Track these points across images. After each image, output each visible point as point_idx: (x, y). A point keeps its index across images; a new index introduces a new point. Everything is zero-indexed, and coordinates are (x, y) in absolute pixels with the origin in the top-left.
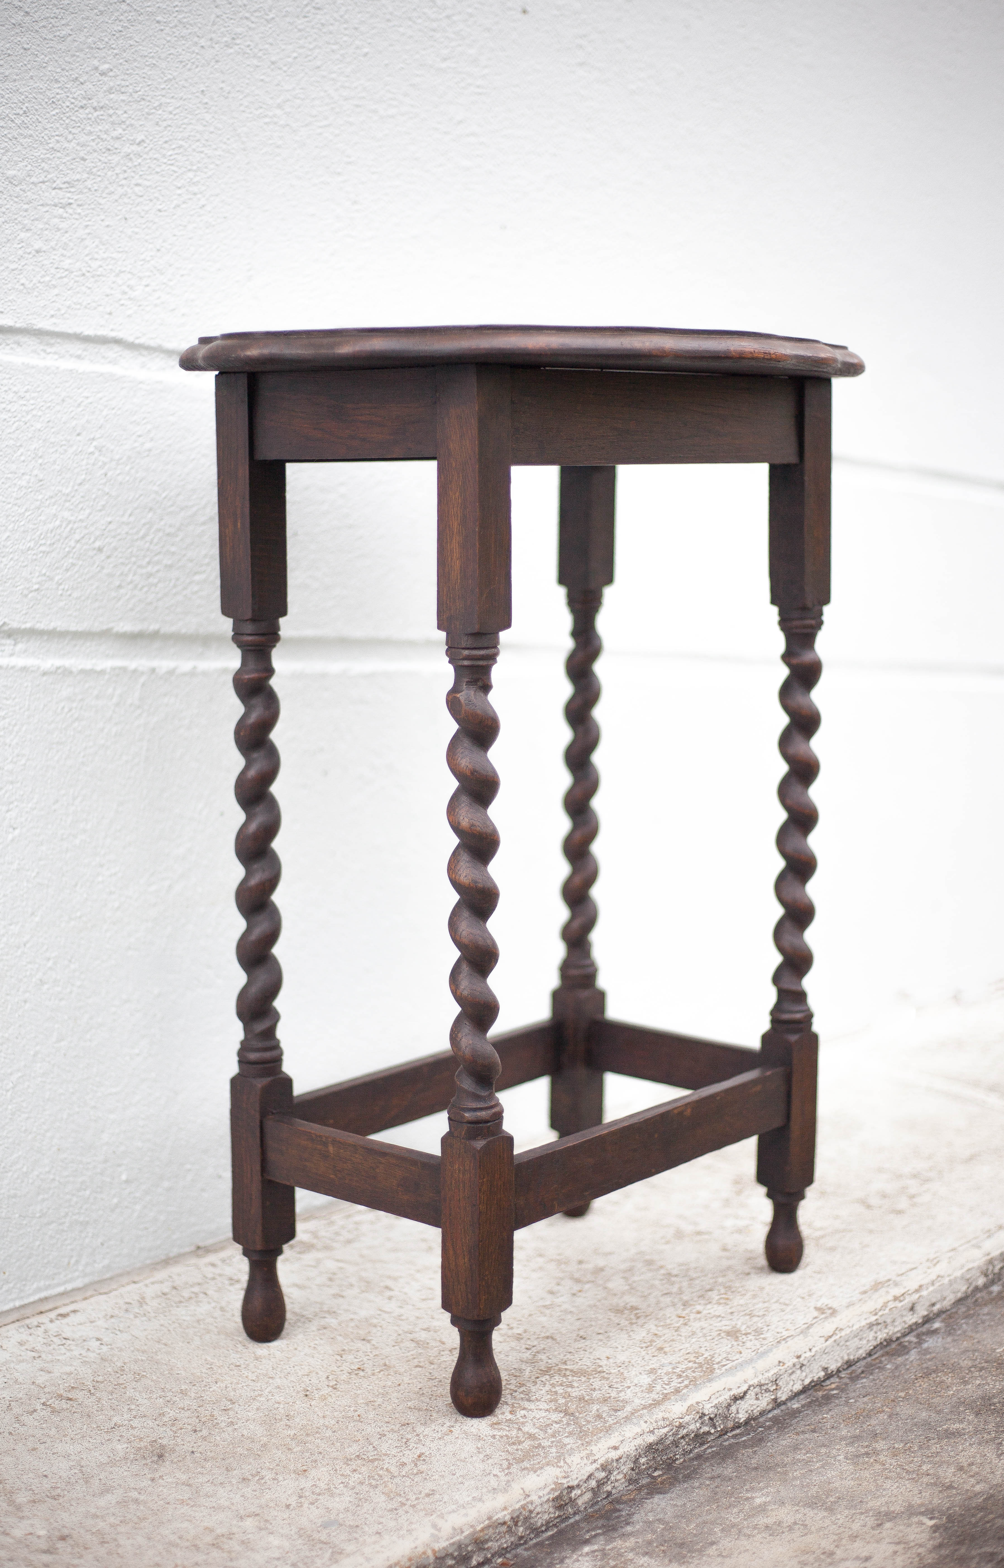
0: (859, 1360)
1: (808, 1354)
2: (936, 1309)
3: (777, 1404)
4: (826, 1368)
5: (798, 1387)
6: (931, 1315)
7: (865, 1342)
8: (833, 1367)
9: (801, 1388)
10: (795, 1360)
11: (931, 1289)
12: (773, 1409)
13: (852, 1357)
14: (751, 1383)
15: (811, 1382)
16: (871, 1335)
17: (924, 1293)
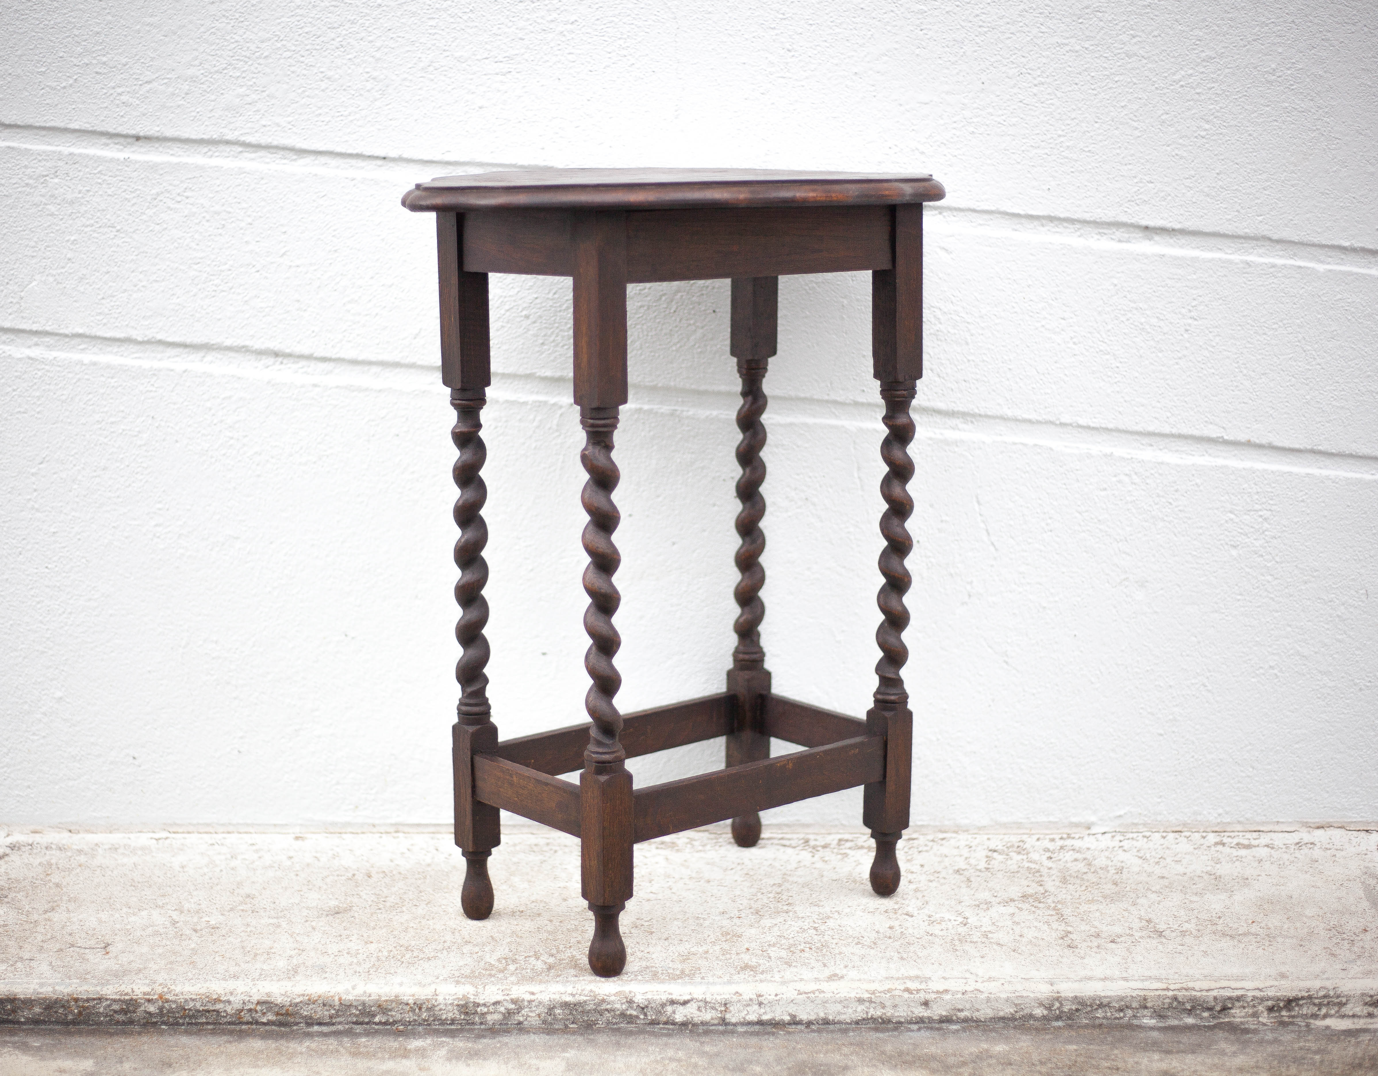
0: (840, 1022)
1: (773, 997)
2: (962, 1015)
3: (724, 1022)
4: (795, 1016)
5: (753, 1017)
6: (954, 1018)
7: (850, 1011)
8: (804, 1016)
9: (756, 1020)
10: (754, 997)
11: (959, 996)
12: (719, 1024)
13: (831, 1018)
14: (695, 996)
15: (771, 1020)
16: (860, 1008)
17: (947, 997)
